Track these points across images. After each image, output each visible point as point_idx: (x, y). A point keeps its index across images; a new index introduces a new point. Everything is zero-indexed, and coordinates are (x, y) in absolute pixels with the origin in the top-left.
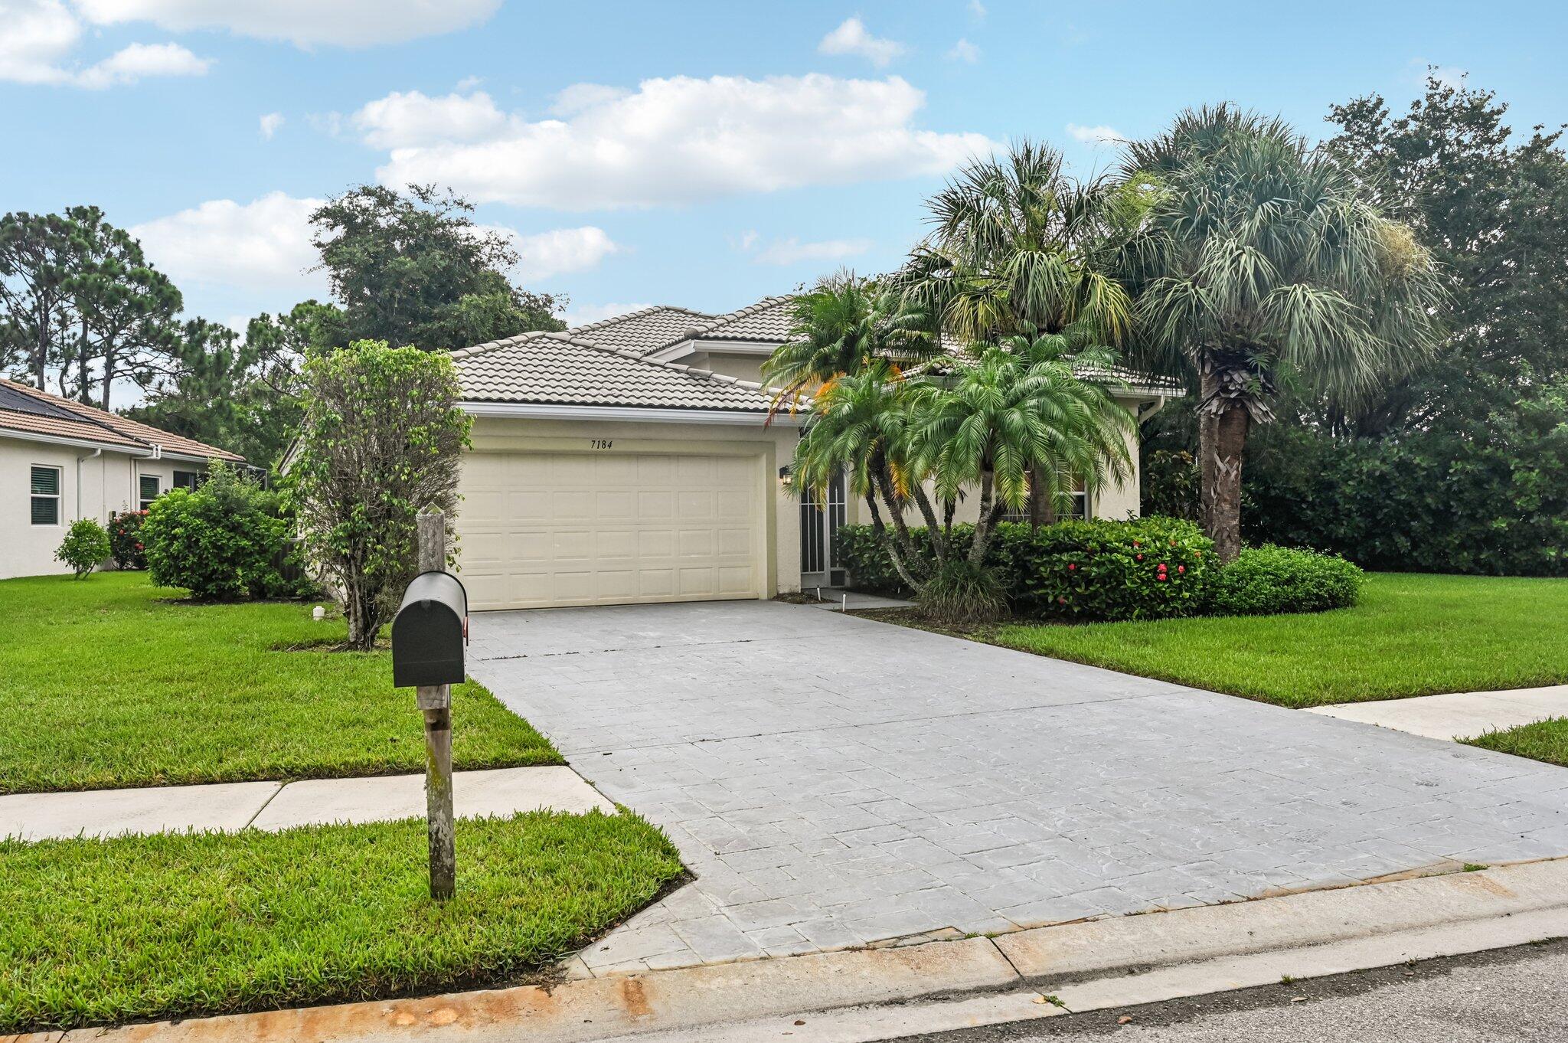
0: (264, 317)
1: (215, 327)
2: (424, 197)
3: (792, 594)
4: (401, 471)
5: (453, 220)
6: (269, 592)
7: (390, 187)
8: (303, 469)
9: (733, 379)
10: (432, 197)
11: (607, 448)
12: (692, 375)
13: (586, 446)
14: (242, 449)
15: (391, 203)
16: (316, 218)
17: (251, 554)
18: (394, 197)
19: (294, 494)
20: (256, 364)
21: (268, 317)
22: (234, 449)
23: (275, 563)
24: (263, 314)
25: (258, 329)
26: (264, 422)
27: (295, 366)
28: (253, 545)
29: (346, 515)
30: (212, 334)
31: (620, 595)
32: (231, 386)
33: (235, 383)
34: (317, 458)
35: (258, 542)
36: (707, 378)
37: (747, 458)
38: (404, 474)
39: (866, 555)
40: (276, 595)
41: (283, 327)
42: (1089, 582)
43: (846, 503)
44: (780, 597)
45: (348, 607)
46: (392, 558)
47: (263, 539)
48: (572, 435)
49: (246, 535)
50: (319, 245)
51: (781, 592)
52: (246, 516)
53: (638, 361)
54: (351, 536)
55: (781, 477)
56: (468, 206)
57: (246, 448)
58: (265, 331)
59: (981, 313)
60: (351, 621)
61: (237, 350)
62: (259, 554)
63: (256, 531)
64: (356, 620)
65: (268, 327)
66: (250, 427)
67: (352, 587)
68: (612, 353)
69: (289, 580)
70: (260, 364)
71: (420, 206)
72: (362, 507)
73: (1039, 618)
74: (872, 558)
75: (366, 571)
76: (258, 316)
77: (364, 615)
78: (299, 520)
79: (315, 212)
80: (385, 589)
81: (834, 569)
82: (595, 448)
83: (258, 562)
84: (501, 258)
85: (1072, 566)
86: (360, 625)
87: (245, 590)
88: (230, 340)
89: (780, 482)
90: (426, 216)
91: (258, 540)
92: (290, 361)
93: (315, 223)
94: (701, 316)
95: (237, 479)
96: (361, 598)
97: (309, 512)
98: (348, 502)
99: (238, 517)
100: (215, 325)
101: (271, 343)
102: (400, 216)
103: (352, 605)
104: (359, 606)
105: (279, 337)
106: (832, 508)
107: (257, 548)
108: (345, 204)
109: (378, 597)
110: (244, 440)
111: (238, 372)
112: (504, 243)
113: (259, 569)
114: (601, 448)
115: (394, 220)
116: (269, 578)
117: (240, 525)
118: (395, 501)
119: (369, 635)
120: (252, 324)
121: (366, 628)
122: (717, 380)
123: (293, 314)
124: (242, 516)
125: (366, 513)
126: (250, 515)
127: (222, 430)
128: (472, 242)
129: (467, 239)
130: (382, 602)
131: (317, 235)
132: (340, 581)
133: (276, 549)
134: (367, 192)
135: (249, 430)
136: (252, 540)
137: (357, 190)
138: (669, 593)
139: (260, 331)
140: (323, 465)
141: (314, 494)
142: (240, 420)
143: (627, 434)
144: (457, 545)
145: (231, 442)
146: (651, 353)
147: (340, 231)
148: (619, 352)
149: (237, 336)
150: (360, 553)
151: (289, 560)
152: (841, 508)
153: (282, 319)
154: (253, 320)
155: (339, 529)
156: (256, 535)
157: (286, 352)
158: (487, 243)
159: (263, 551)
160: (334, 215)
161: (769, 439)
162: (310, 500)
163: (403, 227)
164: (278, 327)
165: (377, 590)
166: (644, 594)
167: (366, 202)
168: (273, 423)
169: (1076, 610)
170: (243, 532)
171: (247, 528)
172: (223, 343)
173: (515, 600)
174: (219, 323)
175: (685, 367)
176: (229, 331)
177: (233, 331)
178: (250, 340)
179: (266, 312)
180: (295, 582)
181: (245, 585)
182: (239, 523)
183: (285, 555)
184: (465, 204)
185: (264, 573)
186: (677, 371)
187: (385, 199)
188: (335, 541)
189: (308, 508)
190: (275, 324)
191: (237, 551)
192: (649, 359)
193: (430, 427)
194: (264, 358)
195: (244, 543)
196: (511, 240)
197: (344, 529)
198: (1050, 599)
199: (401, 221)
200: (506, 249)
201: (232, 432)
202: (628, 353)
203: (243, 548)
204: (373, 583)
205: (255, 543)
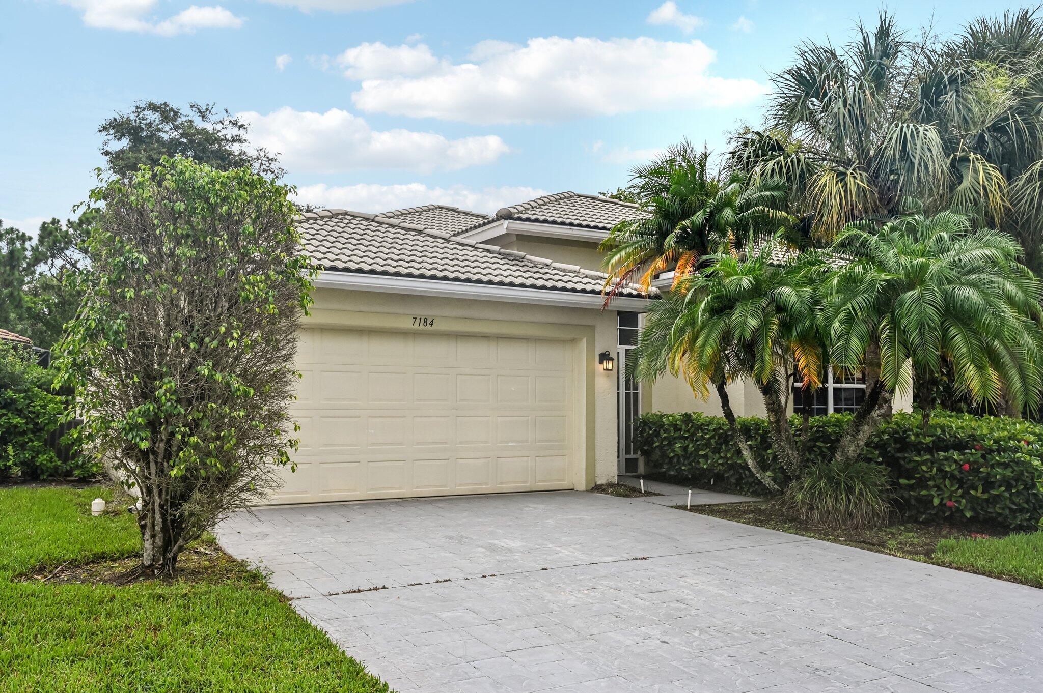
0: (55, 222)
1: (11, 230)
2: (203, 116)
3: (610, 485)
4: (228, 333)
5: (229, 137)
6: (43, 472)
7: (174, 104)
8: (88, 329)
9: (548, 261)
10: (210, 116)
11: (429, 326)
12: (506, 256)
13: (407, 324)
14: (30, 333)
15: (174, 119)
16: (105, 128)
17: (24, 433)
18: (176, 113)
19: (74, 363)
20: (46, 263)
21: (58, 221)
22: (22, 333)
23: (52, 441)
24: (54, 219)
25: (48, 231)
26: (50, 311)
27: (80, 265)
28: (27, 423)
29: (146, 395)
30: (9, 236)
31: (436, 486)
32: (24, 281)
33: (27, 279)
34: (108, 315)
35: (32, 419)
36: (522, 259)
37: (563, 342)
38: (232, 339)
39: (678, 445)
40: (51, 475)
41: (71, 231)
42: (988, 484)
43: (640, 391)
44: (598, 489)
45: (143, 518)
46: (209, 454)
47: (38, 417)
48: (391, 310)
49: (19, 413)
50: (107, 153)
51: (598, 483)
52: (20, 392)
53: (447, 240)
54: (153, 424)
55: (601, 362)
56: (242, 126)
57: (34, 333)
58: (55, 233)
59: (852, 187)
60: (147, 536)
61: (30, 248)
62: (33, 432)
63: (31, 409)
64: (153, 536)
65: (58, 229)
66: (38, 315)
67: (149, 491)
68: (419, 232)
69: (65, 461)
70: (50, 262)
71: (199, 123)
72: (171, 383)
73: (916, 521)
74: (685, 449)
75: (173, 473)
76: (49, 220)
77: (165, 529)
78: (79, 399)
79: (104, 123)
80: (196, 495)
81: (629, 456)
82: (416, 326)
83: (32, 441)
84: (269, 172)
85: (967, 467)
86: (159, 542)
87: (17, 471)
88: (24, 242)
89: (600, 368)
90: (204, 132)
91: (32, 418)
92: (76, 262)
93: (104, 133)
94: (472, 215)
95: (12, 351)
96: (161, 506)
97: (93, 389)
98: (150, 377)
99: (11, 393)
100: (12, 229)
101: (60, 243)
102: (181, 131)
103: (150, 515)
104: (158, 517)
105: (68, 241)
106: (627, 395)
107: (31, 426)
108: (132, 117)
109: (186, 507)
110: (32, 325)
111: (30, 270)
112: (272, 160)
113: (32, 449)
114: (422, 327)
115: (175, 134)
116: (42, 458)
117: (13, 401)
118: (218, 376)
119: (170, 555)
120: (44, 227)
121: (167, 544)
122: (531, 262)
123: (80, 220)
124: (15, 391)
125: (175, 392)
126: (25, 391)
127: (12, 316)
128: (244, 157)
129: (240, 154)
130: (192, 514)
131: (105, 143)
132: (132, 480)
133: (52, 428)
134: (153, 107)
135: (37, 317)
136: (25, 417)
137: (143, 106)
138: (486, 484)
139: (51, 233)
140: (118, 324)
141: (101, 365)
142: (29, 309)
143: (448, 311)
144: (292, 435)
145: (19, 327)
146: (459, 234)
147: (125, 143)
148: (427, 231)
149: (30, 239)
150: (162, 445)
151: (64, 440)
152: (636, 395)
153: (70, 224)
154: (44, 223)
155: (138, 413)
156: (30, 412)
157: (73, 253)
158: (258, 159)
159: (37, 430)
160: (119, 127)
161: (590, 324)
162: (97, 373)
163: (184, 140)
164: (67, 231)
165: (185, 497)
166: (461, 485)
167: (150, 116)
168: (59, 313)
169: (968, 515)
170: (17, 410)
171: (22, 403)
172: (18, 244)
173: (324, 491)
174: (15, 227)
175: (497, 248)
176: (24, 234)
177: (27, 234)
178: (41, 241)
179: (57, 218)
180: (71, 463)
181: (16, 465)
182: (11, 399)
183: (61, 434)
184: (239, 124)
185: (38, 453)
186: (488, 251)
187: (168, 114)
188: (131, 430)
189: (92, 383)
190: (64, 228)
191: (8, 429)
192: (459, 239)
193: (268, 277)
194: (53, 256)
195: (17, 420)
196: (279, 157)
197: (145, 414)
198: (936, 502)
199: (182, 135)
200: (274, 166)
201: (21, 318)
202: (435, 232)
203: (16, 427)
204: (180, 488)
205: (29, 420)
